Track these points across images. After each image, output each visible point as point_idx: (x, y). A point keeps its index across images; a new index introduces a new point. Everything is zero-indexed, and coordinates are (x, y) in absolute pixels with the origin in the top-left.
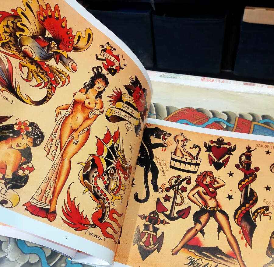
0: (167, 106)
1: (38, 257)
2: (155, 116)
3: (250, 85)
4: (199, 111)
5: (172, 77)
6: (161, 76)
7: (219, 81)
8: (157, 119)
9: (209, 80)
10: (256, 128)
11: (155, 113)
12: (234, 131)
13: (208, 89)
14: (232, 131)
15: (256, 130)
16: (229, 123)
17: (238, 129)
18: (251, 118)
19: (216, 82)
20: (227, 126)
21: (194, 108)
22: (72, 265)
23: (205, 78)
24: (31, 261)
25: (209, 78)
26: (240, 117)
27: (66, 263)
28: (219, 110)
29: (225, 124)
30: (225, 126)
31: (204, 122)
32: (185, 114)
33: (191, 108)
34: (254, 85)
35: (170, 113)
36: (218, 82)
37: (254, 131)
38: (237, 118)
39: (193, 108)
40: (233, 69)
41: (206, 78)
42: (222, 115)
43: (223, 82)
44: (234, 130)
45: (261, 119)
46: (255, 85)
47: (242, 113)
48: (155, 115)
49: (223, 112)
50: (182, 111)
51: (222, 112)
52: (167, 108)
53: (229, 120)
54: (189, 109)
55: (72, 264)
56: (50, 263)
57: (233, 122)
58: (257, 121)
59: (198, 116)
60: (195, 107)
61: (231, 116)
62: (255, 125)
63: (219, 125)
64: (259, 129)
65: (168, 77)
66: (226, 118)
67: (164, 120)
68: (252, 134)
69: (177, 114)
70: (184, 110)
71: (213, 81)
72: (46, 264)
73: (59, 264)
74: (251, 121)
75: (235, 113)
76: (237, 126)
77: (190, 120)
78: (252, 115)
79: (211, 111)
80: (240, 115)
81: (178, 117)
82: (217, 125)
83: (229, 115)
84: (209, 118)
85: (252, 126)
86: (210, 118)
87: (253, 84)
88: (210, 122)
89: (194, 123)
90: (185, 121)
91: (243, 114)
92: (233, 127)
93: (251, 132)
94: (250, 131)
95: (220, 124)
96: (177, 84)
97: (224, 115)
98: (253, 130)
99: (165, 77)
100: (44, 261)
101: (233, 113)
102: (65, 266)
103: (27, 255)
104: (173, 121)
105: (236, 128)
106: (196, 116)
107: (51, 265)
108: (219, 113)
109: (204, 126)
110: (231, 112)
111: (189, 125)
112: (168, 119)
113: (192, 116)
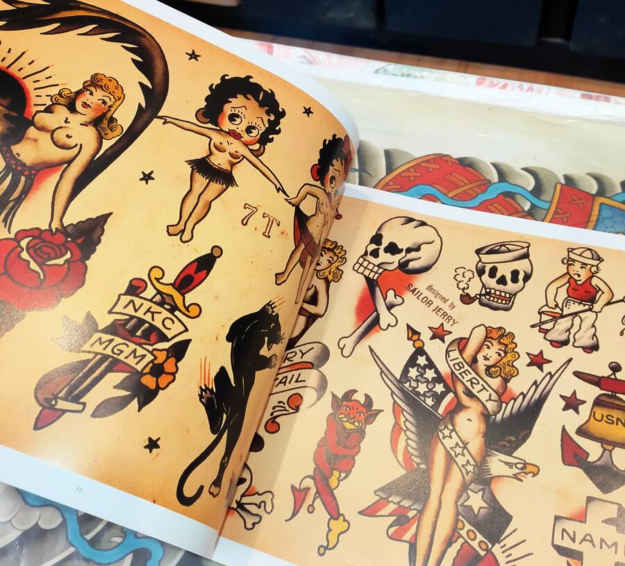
0: (386, 148)
1: (61, 515)
2: (357, 173)
3: (597, 99)
4: (466, 165)
5: (406, 74)
6: (377, 72)
7: (519, 87)
8: (359, 184)
9: (496, 85)
10: (606, 213)
11: (357, 166)
12: (549, 219)
13: (491, 108)
14: (543, 221)
15: (604, 219)
16: (539, 199)
17: (559, 214)
18: (593, 188)
19: (513, 90)
20: (533, 206)
21: (452, 156)
22: (137, 540)
23: (485, 79)
24: (44, 525)
25: (496, 80)
26: (566, 184)
27: (123, 535)
28: (516, 162)
29: (528, 199)
30: (527, 207)
31: (476, 194)
32: (431, 170)
33: (446, 156)
34: (607, 100)
35: (394, 167)
36: (519, 89)
37: (600, 221)
38: (559, 187)
39: (450, 157)
40: (567, 36)
41: (489, 80)
42: (521, 176)
43: (530, 89)
44: (549, 217)
45: (619, 190)
46: (610, 101)
47: (571, 172)
48: (356, 170)
49: (526, 169)
50: (422, 164)
51: (523, 169)
52: (388, 154)
53: (538, 191)
54: (440, 159)
55: (139, 537)
56: (87, 533)
57: (547, 196)
58: (608, 196)
59: (461, 178)
60: (456, 154)
61: (544, 181)
62: (604, 207)
63: (513, 202)
64: (611, 218)
65: (394, 75)
66: (531, 183)
67: (374, 188)
68: (594, 229)
69: (409, 171)
70: (428, 161)
71: (504, 86)
72: (78, 533)
73: (106, 535)
74: (594, 195)
75: (555, 172)
76: (556, 208)
77: (440, 188)
78: (598, 179)
79: (495, 165)
80: (567, 178)
81: (412, 179)
82: (506, 204)
83: (540, 177)
84: (487, 184)
85: (596, 208)
86: (492, 184)
87: (606, 98)
88: (491, 194)
89: (451, 195)
90: (429, 190)
91: (573, 177)
92: (548, 210)
93: (592, 224)
94: (588, 222)
95: (515, 200)
96: (416, 92)
97: (527, 178)
98: (598, 220)
99: (388, 74)
100: (73, 525)
101: (549, 171)
102: (121, 543)
103: (35, 508)
104: (399, 187)
105: (556, 213)
106: (458, 177)
107: (89, 537)
108: (515, 172)
109: (476, 202)
110: (546, 169)
111: (439, 199)
112: (388, 182)
113: (448, 177)
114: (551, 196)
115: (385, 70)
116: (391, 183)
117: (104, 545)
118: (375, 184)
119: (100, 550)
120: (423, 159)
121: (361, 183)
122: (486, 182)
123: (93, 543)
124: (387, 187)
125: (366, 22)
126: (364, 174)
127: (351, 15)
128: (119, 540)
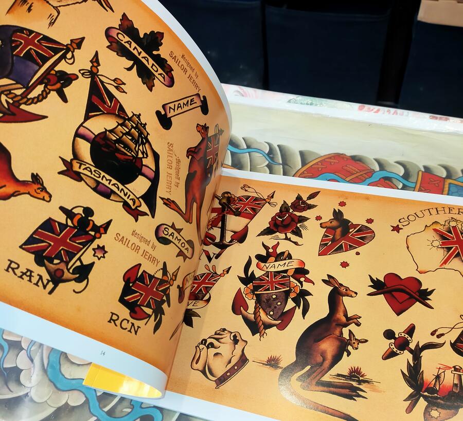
0: (300, 150)
1: (84, 396)
2: (281, 166)
3: (441, 119)
4: (356, 159)
5: (309, 103)
6: (289, 101)
7: (388, 111)
9: (372, 110)
10: (453, 189)
11: (281, 162)
12: (417, 190)
13: (370, 125)
15: (453, 193)
16: (407, 181)
17: (422, 190)
18: (444, 174)
19: (384, 113)
20: (404, 186)
21: (346, 154)
23: (364, 106)
24: (72, 404)
25: (372, 107)
26: (425, 172)
27: (132, 407)
28: (390, 159)
29: (400, 181)
30: (401, 186)
31: (365, 179)
32: (332, 164)
33: (342, 154)
34: (446, 120)
35: (307, 162)
37: (450, 194)
38: (420, 173)
39: (345, 155)
41: (367, 106)
42: (394, 167)
43: (395, 113)
45: (461, 174)
46: (449, 120)
47: (428, 164)
48: (280, 164)
49: (397, 162)
50: (326, 160)
51: (395, 162)
52: (302, 154)
53: (406, 176)
54: (339, 157)
55: (142, 408)
56: (105, 407)
57: (413, 179)
58: (454, 178)
59: (354, 168)
60: (349, 153)
61: (411, 169)
62: (452, 185)
63: (390, 184)
64: (457, 192)
65: (301, 104)
66: (401, 171)
67: (293, 176)
68: (447, 195)
69: (318, 165)
70: (330, 158)
71: (378, 111)
73: (119, 408)
74: (444, 178)
75: (417, 164)
76: (420, 186)
77: (340, 175)
78: (446, 168)
79: (376, 160)
80: (425, 167)
81: (320, 169)
82: (386, 184)
83: (408, 167)
84: (373, 172)
85: (447, 186)
86: (375, 172)
87: (446, 118)
88: (375, 178)
89: (348, 179)
90: (333, 176)
91: (430, 167)
92: (415, 187)
93: (446, 192)
94: (443, 191)
95: (392, 182)
96: (318, 114)
97: (399, 168)
99: (297, 103)
100: (94, 403)
101: (413, 163)
102: (131, 412)
103: (65, 392)
104: (311, 175)
105: (420, 189)
106: (351, 167)
107: (106, 409)
108: (389, 163)
109: (365, 184)
110: (411, 163)
112: (303, 172)
113: (345, 168)
114: (416, 179)
115: (295, 100)
116: (305, 172)
117: (117, 413)
118: (294, 173)
119: (115, 418)
120: (327, 157)
121: (285, 174)
122: (371, 171)
123: (110, 413)
124: (303, 175)
126: (286, 167)
128: (129, 410)
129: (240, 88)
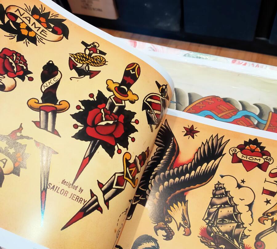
0: (189, 92)
2: (175, 104)
4: (227, 101)
5: (199, 57)
6: (185, 55)
8: (176, 109)
9: (241, 63)
11: (175, 101)
12: (266, 130)
13: (239, 75)
14: (263, 130)
16: (261, 119)
17: (271, 127)
19: (249, 66)
20: (259, 123)
23: (236, 60)
25: (241, 61)
26: (274, 113)
28: (250, 101)
29: (256, 119)
30: (256, 123)
31: (231, 116)
32: (210, 103)
33: (217, 97)
35: (193, 102)
36: (252, 66)
38: (271, 114)
39: (220, 97)
40: (268, 37)
41: (238, 61)
42: (253, 108)
43: (258, 66)
44: (266, 128)
48: (174, 102)
49: (255, 105)
50: (206, 101)
51: (254, 104)
52: (190, 95)
53: (261, 115)
54: (215, 98)
57: (265, 118)
59: (224, 107)
60: (222, 96)
61: (264, 110)
63: (248, 120)
65: (193, 57)
66: (257, 111)
67: (183, 111)
69: (200, 104)
70: (209, 99)
71: (245, 64)
75: (269, 106)
76: (270, 124)
77: (214, 112)
79: (240, 102)
80: (275, 109)
81: (201, 107)
82: (246, 121)
83: (262, 108)
84: (238, 111)
86: (239, 111)
88: (239, 116)
89: (219, 116)
90: (209, 113)
92: (266, 124)
95: (250, 119)
97: (256, 109)
99: (190, 57)
101: (266, 106)
104: (195, 111)
105: (269, 126)
106: (222, 107)
108: (250, 105)
109: (231, 120)
110: (265, 105)
111: (214, 118)
112: (190, 109)
113: (218, 107)
114: (267, 118)
115: (189, 55)
118: (183, 109)
120: (206, 98)
121: (177, 109)
122: (236, 110)
124: (189, 111)
125: (175, 28)
127: (169, 25)
129: (152, 45)
